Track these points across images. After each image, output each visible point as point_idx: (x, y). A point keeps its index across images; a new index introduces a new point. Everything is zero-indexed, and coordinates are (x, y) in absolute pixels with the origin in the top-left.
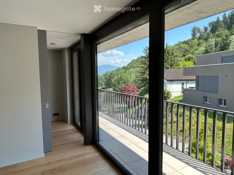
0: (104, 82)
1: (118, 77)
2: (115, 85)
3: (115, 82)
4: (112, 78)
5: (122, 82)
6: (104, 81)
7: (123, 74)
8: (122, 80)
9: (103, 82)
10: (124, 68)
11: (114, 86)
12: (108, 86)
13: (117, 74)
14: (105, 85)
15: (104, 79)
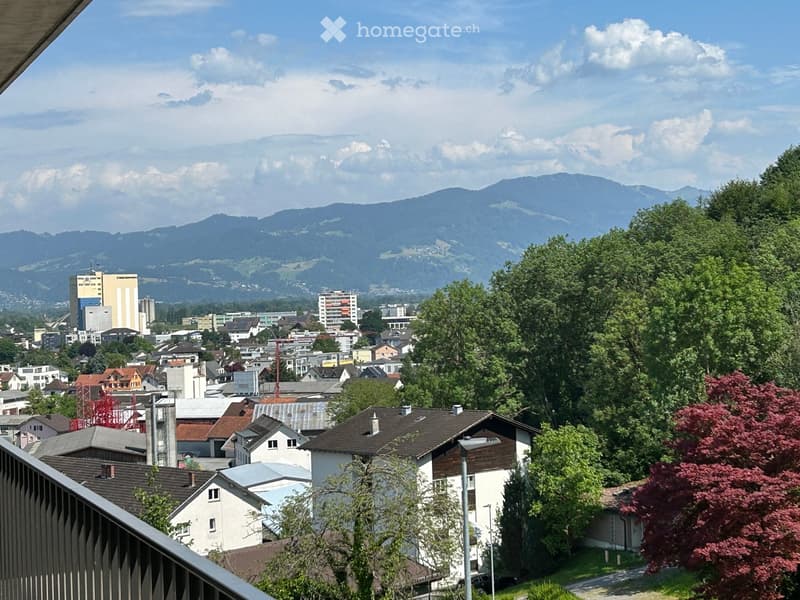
0: (514, 356)
1: (656, 301)
2: (625, 394)
3: (623, 354)
4: (597, 312)
5: (701, 361)
6: (516, 344)
7: (711, 266)
8: (692, 338)
9: (498, 363)
10: (733, 202)
11: (617, 402)
12: (554, 397)
13: (649, 268)
14: (527, 387)
15: (509, 327)
